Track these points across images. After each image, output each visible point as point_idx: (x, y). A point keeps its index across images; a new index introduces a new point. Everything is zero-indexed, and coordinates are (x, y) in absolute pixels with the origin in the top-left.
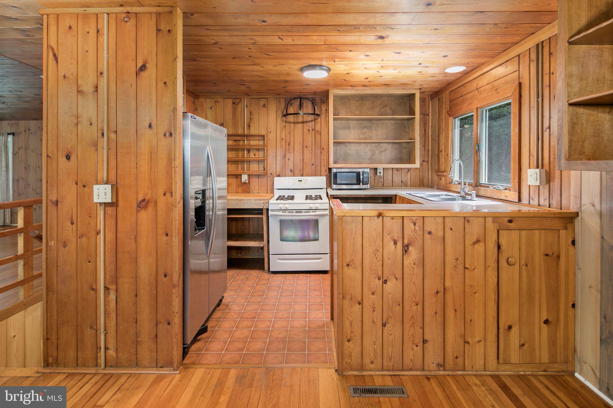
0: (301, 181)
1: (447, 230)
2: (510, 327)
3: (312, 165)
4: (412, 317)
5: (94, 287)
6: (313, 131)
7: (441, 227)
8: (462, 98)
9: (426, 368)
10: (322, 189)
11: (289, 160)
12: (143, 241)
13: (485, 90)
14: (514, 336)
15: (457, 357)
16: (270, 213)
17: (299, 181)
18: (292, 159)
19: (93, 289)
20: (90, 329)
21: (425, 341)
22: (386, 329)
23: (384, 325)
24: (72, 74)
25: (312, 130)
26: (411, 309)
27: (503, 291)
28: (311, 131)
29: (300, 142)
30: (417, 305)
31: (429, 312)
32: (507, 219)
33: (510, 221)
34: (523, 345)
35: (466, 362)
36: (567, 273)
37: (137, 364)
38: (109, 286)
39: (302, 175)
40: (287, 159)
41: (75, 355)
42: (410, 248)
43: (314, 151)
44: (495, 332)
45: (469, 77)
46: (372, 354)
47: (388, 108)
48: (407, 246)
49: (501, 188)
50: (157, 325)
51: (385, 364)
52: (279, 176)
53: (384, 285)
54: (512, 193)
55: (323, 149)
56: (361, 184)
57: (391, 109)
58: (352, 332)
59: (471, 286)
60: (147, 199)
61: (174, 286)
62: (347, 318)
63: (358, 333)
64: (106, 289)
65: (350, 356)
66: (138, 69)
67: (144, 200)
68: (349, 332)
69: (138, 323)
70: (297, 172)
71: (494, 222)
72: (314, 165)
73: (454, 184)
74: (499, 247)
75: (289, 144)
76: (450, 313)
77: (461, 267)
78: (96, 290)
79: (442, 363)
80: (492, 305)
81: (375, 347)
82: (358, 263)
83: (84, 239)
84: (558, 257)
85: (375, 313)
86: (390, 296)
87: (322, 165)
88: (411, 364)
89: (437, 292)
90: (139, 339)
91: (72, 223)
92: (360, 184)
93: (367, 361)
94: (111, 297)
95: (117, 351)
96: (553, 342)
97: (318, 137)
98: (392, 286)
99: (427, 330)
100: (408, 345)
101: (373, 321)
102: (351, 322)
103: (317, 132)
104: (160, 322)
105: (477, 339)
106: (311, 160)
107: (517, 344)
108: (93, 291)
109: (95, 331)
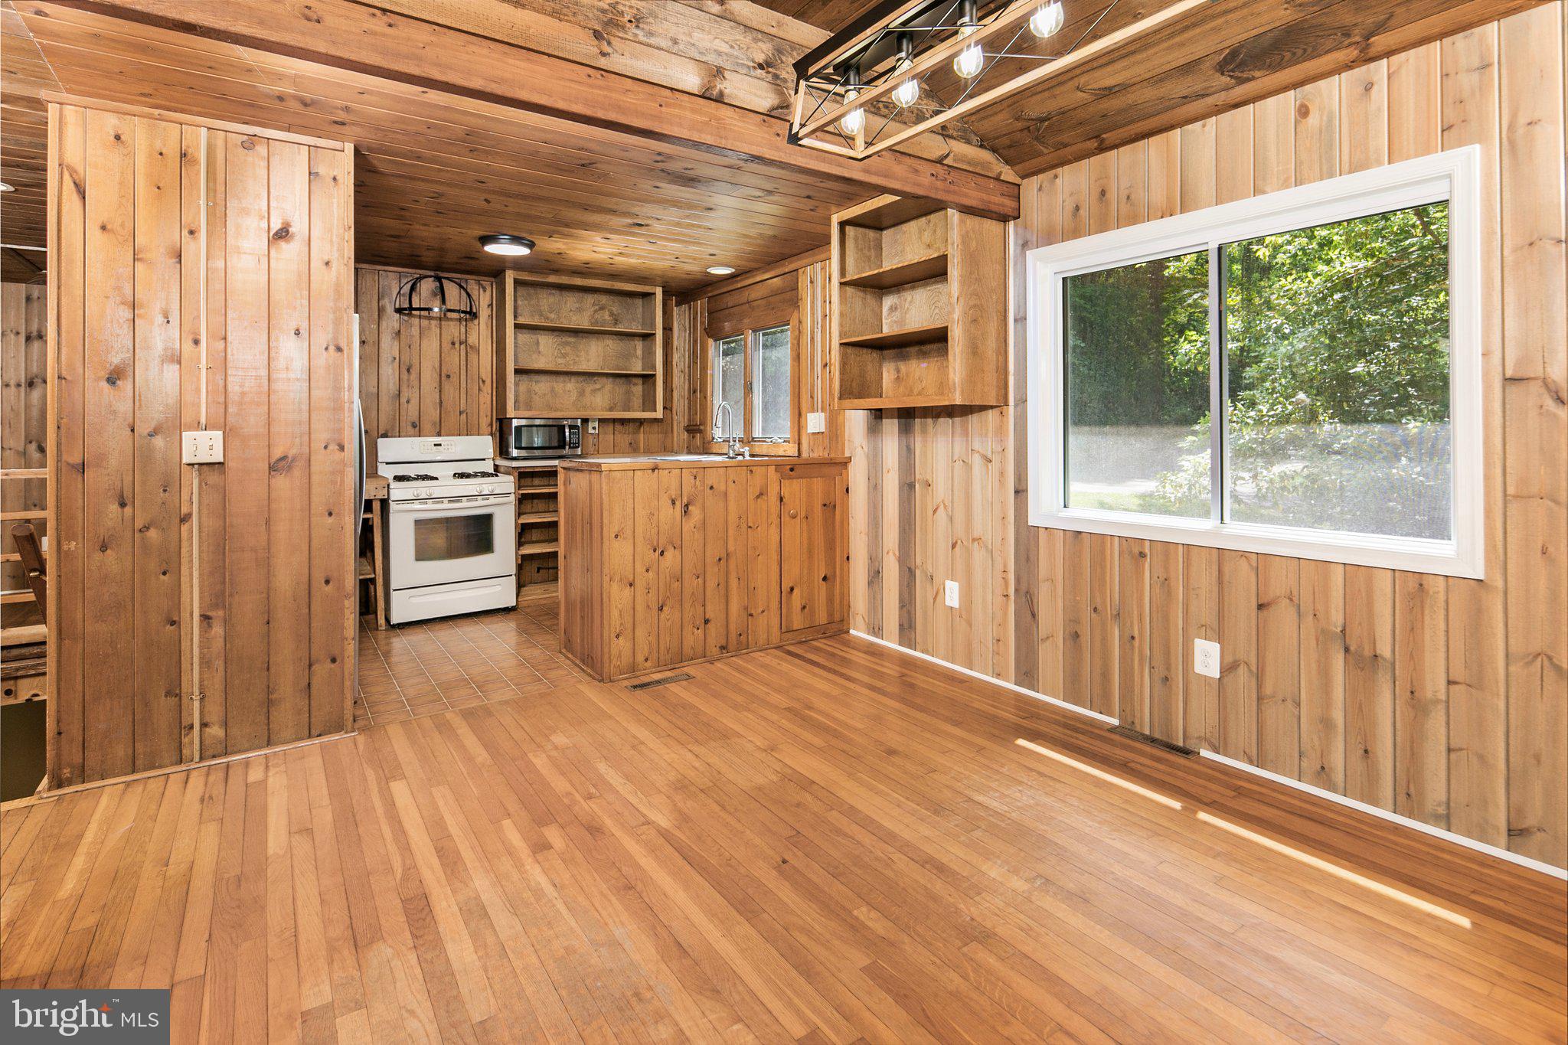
0: (440, 445)
1: (730, 483)
2: (792, 589)
3: (461, 413)
4: (693, 593)
5: (176, 618)
6: (463, 346)
7: (723, 480)
8: (727, 311)
9: (708, 654)
10: (484, 460)
11: (408, 402)
12: (281, 529)
13: (758, 306)
14: (797, 599)
15: (740, 635)
16: (393, 506)
17: (435, 445)
18: (415, 402)
19: (173, 623)
20: (166, 696)
21: (707, 621)
22: (663, 615)
23: (661, 609)
24: (122, 225)
25: (461, 344)
26: (691, 584)
27: (786, 548)
28: (457, 345)
29: (434, 367)
30: (698, 577)
31: (711, 584)
32: (788, 467)
33: (792, 470)
34: (804, 607)
35: (750, 639)
36: (842, 522)
37: (268, 741)
38: (209, 614)
39: (439, 434)
40: (403, 400)
41: (130, 752)
42: (690, 508)
43: (463, 385)
44: (778, 599)
45: (737, 282)
46: (646, 648)
47: (607, 313)
48: (687, 506)
49: (779, 440)
50: (310, 666)
51: (662, 658)
52: (385, 436)
53: (661, 558)
54: (791, 445)
55: (484, 382)
56: (567, 447)
57: (612, 314)
58: (622, 624)
59: (754, 548)
60: (290, 456)
61: (347, 596)
62: (616, 607)
63: (629, 626)
64: (206, 618)
65: (620, 656)
66: (271, 234)
67: (284, 458)
68: (618, 623)
69: (272, 670)
70: (426, 426)
71: (776, 470)
72: (465, 415)
73: (716, 443)
74: (781, 500)
75: (408, 371)
76: (734, 583)
77: (744, 526)
78: (180, 625)
79: (725, 645)
80: (775, 568)
81: (651, 638)
82: (629, 533)
83: (153, 533)
84: (835, 506)
85: (650, 595)
86: (667, 571)
87: (481, 413)
88: (692, 652)
89: (720, 559)
90: (273, 697)
91: (123, 505)
92: (564, 448)
93: (640, 658)
94: (213, 632)
95: (225, 724)
96: (830, 600)
97: (473, 357)
98: (671, 557)
99: (709, 607)
100: (688, 629)
101: (648, 606)
102: (620, 612)
103: (471, 347)
104: (318, 661)
105: (760, 610)
106: (458, 403)
107: (799, 608)
108: (172, 625)
109: (178, 698)
